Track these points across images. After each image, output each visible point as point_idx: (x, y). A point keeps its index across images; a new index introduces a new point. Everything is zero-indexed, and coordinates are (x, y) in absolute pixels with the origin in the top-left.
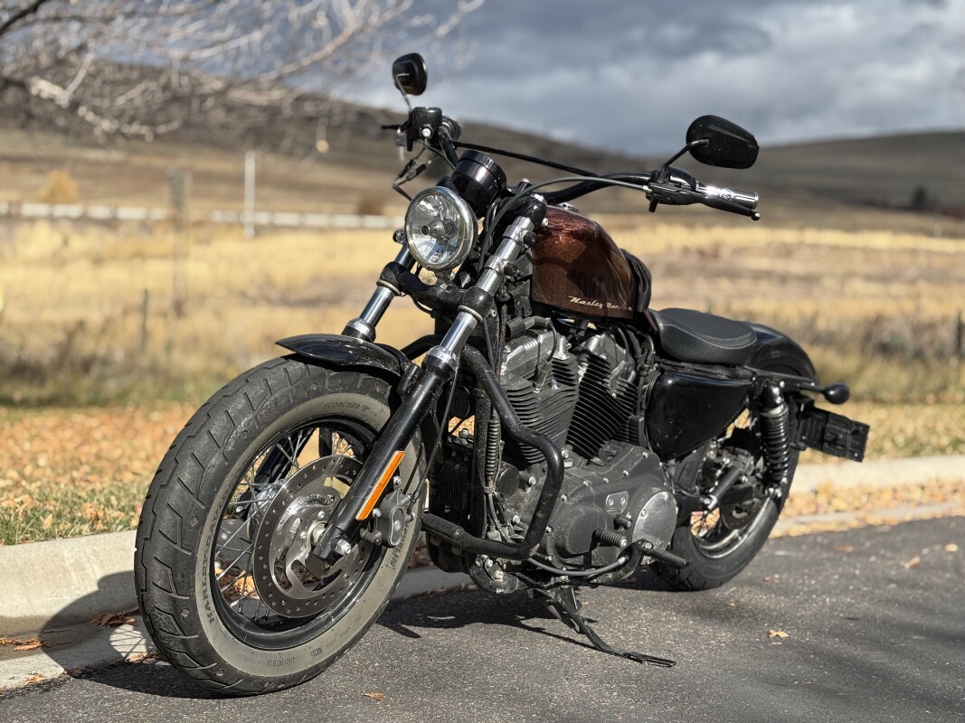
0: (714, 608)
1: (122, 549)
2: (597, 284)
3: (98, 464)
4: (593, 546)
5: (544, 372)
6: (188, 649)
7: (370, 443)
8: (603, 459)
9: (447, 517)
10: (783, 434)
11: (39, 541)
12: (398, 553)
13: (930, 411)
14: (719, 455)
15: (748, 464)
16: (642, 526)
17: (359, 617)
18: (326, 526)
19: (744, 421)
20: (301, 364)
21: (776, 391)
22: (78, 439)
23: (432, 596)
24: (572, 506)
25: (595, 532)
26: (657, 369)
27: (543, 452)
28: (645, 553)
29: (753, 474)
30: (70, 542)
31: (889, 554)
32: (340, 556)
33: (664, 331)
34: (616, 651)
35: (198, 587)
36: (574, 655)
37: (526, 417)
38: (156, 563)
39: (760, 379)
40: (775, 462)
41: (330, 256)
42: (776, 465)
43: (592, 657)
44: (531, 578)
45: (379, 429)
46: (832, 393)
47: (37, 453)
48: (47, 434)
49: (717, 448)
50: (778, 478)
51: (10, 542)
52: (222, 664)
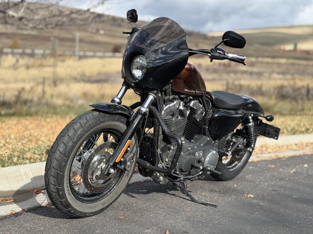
0: (230, 187)
1: (40, 168)
2: (193, 85)
3: (30, 138)
4: (191, 169)
5: (176, 113)
6: (62, 204)
7: (120, 137)
8: (195, 140)
9: (145, 159)
10: (252, 132)
11: (13, 166)
12: (129, 172)
13: (298, 118)
14: (232, 138)
15: (241, 141)
16: (207, 162)
17: (117, 192)
18: (106, 164)
19: (240, 127)
20: (98, 112)
21: (250, 118)
22: (23, 129)
23: (139, 183)
24: (185, 156)
25: (192, 164)
26: (212, 111)
27: (176, 140)
28: (208, 170)
29: (243, 144)
30: (23, 166)
31: (285, 168)
32: (111, 174)
33: (215, 99)
34: (199, 202)
35: (65, 184)
36: (185, 203)
37: (170, 128)
38: (52, 177)
39: (245, 114)
40: (250, 140)
41: (104, 66)
42: (250, 141)
43: (191, 204)
44: (171, 179)
45: (123, 133)
46: (268, 118)
47: (10, 134)
48: (13, 127)
49: (231, 135)
50: (251, 145)
51: (3, 166)
52: (73, 208)
